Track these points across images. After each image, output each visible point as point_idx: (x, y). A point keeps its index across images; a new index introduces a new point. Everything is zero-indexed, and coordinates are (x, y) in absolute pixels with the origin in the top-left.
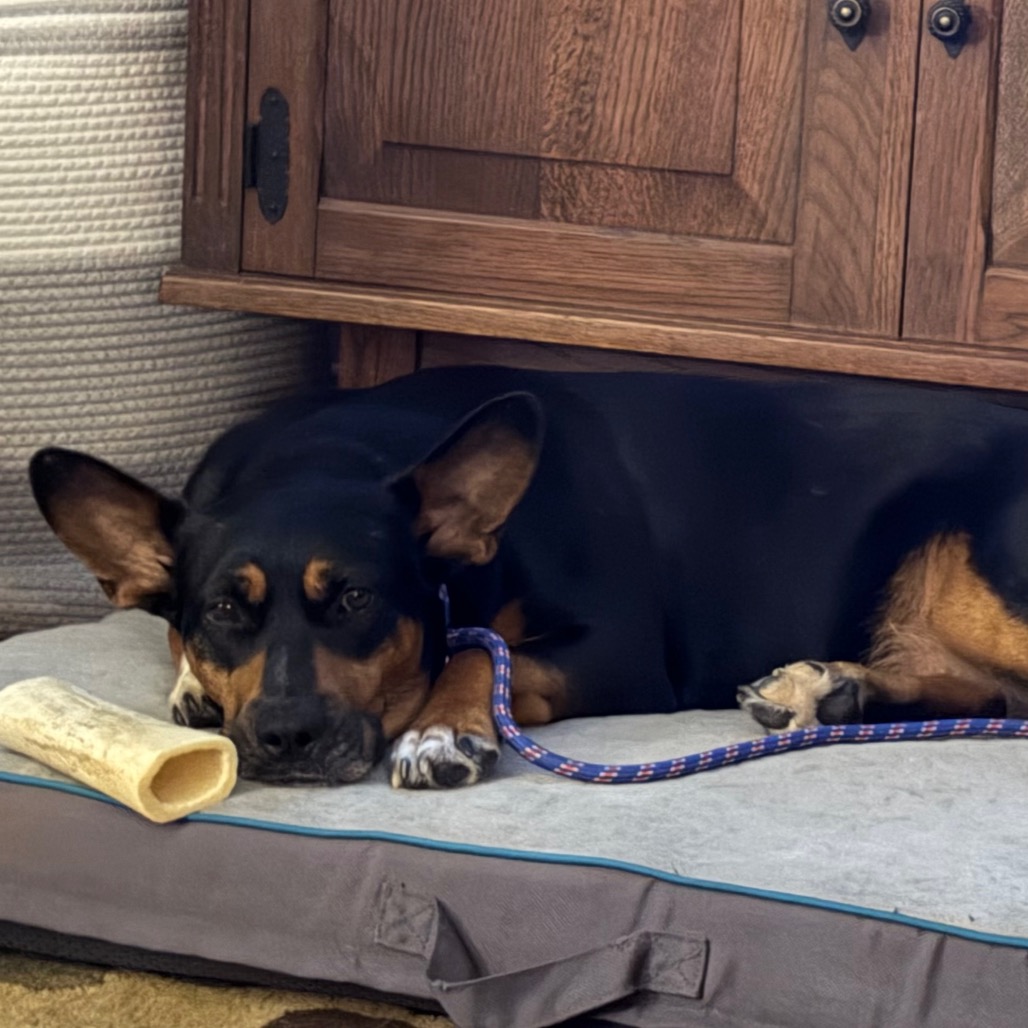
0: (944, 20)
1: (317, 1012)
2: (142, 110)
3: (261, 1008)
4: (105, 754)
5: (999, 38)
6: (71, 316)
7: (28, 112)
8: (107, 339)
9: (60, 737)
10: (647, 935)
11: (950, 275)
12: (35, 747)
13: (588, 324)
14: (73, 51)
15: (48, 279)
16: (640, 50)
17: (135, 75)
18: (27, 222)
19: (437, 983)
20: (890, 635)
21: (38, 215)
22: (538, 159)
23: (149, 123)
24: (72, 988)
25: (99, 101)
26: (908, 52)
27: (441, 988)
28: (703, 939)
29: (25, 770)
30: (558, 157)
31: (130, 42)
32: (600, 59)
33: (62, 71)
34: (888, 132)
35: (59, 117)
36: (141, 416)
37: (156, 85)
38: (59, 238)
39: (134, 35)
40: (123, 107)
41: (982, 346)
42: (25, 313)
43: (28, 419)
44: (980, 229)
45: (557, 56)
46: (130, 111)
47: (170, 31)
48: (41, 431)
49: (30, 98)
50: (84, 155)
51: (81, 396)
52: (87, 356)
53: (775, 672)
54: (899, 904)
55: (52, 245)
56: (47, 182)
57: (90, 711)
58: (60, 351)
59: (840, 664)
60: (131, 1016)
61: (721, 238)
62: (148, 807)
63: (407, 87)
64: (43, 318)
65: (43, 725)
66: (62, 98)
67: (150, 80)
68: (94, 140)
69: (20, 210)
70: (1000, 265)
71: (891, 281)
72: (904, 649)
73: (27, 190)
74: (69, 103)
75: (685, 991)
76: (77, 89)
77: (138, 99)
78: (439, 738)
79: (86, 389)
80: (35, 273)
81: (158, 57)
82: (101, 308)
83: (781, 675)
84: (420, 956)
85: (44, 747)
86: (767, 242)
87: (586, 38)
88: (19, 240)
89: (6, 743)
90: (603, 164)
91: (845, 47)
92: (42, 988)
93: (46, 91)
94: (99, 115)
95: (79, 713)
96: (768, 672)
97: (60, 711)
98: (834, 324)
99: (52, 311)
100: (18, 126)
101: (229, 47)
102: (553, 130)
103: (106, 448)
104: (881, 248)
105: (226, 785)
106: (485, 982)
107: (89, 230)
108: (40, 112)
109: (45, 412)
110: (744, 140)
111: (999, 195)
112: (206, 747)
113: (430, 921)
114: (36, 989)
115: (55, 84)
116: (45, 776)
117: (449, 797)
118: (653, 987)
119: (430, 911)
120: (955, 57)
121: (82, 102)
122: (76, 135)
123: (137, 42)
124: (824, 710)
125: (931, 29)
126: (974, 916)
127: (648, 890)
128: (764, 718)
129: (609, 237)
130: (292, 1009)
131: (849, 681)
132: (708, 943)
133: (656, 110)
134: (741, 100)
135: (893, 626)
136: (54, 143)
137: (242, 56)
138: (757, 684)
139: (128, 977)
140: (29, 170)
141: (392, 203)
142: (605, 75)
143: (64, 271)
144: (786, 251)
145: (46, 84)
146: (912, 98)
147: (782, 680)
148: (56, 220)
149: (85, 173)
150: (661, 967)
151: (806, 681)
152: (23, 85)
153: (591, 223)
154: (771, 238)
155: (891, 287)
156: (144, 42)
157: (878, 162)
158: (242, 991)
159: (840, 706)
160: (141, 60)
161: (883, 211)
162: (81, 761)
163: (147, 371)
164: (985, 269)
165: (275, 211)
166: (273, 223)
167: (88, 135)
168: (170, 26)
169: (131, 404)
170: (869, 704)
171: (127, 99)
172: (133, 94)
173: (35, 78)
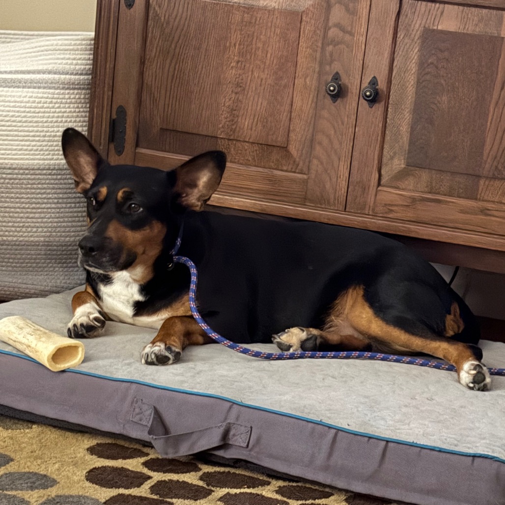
0: (368, 94)
1: (108, 444)
2: (75, 112)
3: (88, 441)
4: (36, 345)
5: (388, 102)
6: (45, 186)
7: (32, 110)
8: (59, 195)
9: (20, 338)
10: (229, 423)
11: (365, 189)
12: (12, 341)
13: (231, 199)
14: (50, 88)
15: (38, 172)
16: (256, 99)
17: (73, 99)
18: (31, 150)
19: (151, 436)
20: (332, 321)
21: (35, 148)
22: (217, 137)
23: (77, 116)
24: (20, 430)
25: (59, 107)
26: (354, 105)
27: (153, 438)
28: (249, 426)
29: (8, 349)
30: (224, 137)
31: (71, 86)
32: (241, 102)
33: (45, 95)
34: (345, 134)
35: (44, 112)
36: (70, 224)
37: (80, 103)
38: (42, 157)
39: (73, 84)
40: (68, 110)
41: (375, 215)
42: (29, 184)
43: (28, 222)
44: (377, 172)
45: (225, 100)
46: (70, 112)
47: (86, 83)
48: (33, 227)
49: (34, 105)
50: (52, 127)
51: (48, 216)
52: (51, 201)
53: (286, 330)
54: (323, 418)
55: (40, 159)
56: (39, 136)
57: (32, 329)
58: (41, 198)
59: (311, 329)
60: (40, 441)
61: (282, 170)
62: (50, 365)
63: (170, 108)
64: (35, 186)
65: (15, 333)
66: (45, 105)
67: (78, 101)
68: (57, 122)
69: (29, 146)
70: (384, 186)
71: (343, 189)
72: (337, 326)
73: (31, 138)
74: (48, 108)
75: (242, 445)
76: (51, 102)
77: (74, 107)
78: (160, 346)
79: (50, 213)
80: (33, 169)
81: (82, 92)
82: (56, 184)
83: (288, 331)
84: (146, 426)
85: (15, 341)
86: (299, 173)
87: (236, 93)
88: (28, 157)
89: (1, 339)
90: (240, 141)
91: (332, 102)
92: (9, 429)
93: (40, 102)
94: (59, 112)
95: (28, 330)
96: (283, 330)
97: (21, 329)
98: (321, 204)
99: (38, 184)
100: (29, 115)
101: (106, 89)
102: (223, 127)
103: (57, 235)
104: (340, 177)
105: (80, 359)
106: (169, 437)
107: (53, 155)
108: (37, 110)
109: (34, 220)
110: (292, 135)
111: (385, 160)
112: (73, 345)
113: (151, 413)
114: (7, 429)
115: (43, 100)
116: (15, 352)
117: (161, 368)
118: (231, 442)
119: (151, 410)
120: (372, 107)
121: (53, 107)
122: (50, 120)
123: (74, 86)
124: (303, 345)
125: (363, 97)
126: (350, 424)
127: (230, 407)
128: (281, 347)
129: (241, 168)
130: (99, 442)
131: (314, 335)
132: (251, 428)
133: (260, 122)
134: (292, 120)
135: (333, 318)
136: (42, 122)
137: (110, 93)
138: (279, 334)
139: (41, 427)
140: (32, 131)
141: (162, 151)
142: (242, 108)
143: (43, 169)
144: (305, 177)
145: (39, 100)
146: (354, 123)
147: (289, 333)
148: (41, 150)
149: (53, 134)
150: (234, 435)
151: (297, 334)
152: (31, 100)
153: (235, 163)
154: (300, 172)
155: (343, 192)
156: (76, 87)
157: (341, 146)
158: (82, 434)
159: (310, 344)
160: (75, 93)
161: (342, 164)
162: (27, 347)
163: (72, 208)
164: (378, 187)
165: (120, 151)
166: (119, 156)
167: (54, 119)
168: (86, 81)
169: (66, 219)
170: (321, 344)
171: (69, 107)
172: (72, 106)
173: (36, 97)
